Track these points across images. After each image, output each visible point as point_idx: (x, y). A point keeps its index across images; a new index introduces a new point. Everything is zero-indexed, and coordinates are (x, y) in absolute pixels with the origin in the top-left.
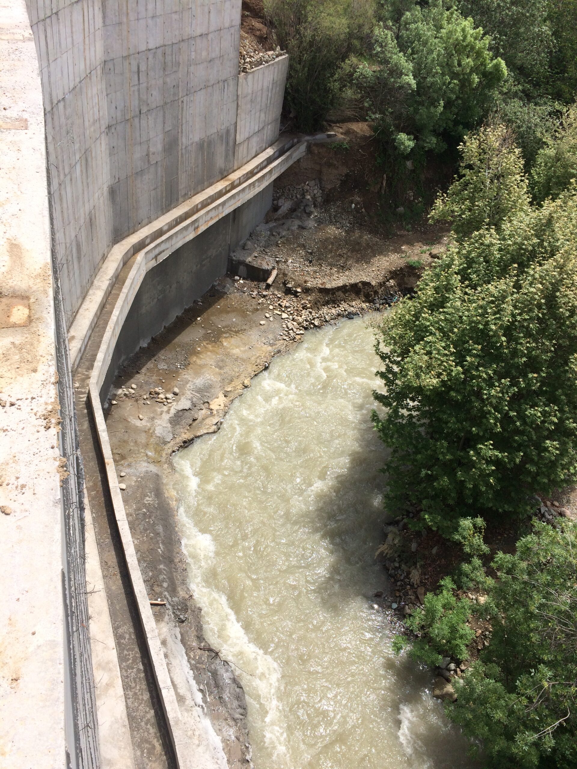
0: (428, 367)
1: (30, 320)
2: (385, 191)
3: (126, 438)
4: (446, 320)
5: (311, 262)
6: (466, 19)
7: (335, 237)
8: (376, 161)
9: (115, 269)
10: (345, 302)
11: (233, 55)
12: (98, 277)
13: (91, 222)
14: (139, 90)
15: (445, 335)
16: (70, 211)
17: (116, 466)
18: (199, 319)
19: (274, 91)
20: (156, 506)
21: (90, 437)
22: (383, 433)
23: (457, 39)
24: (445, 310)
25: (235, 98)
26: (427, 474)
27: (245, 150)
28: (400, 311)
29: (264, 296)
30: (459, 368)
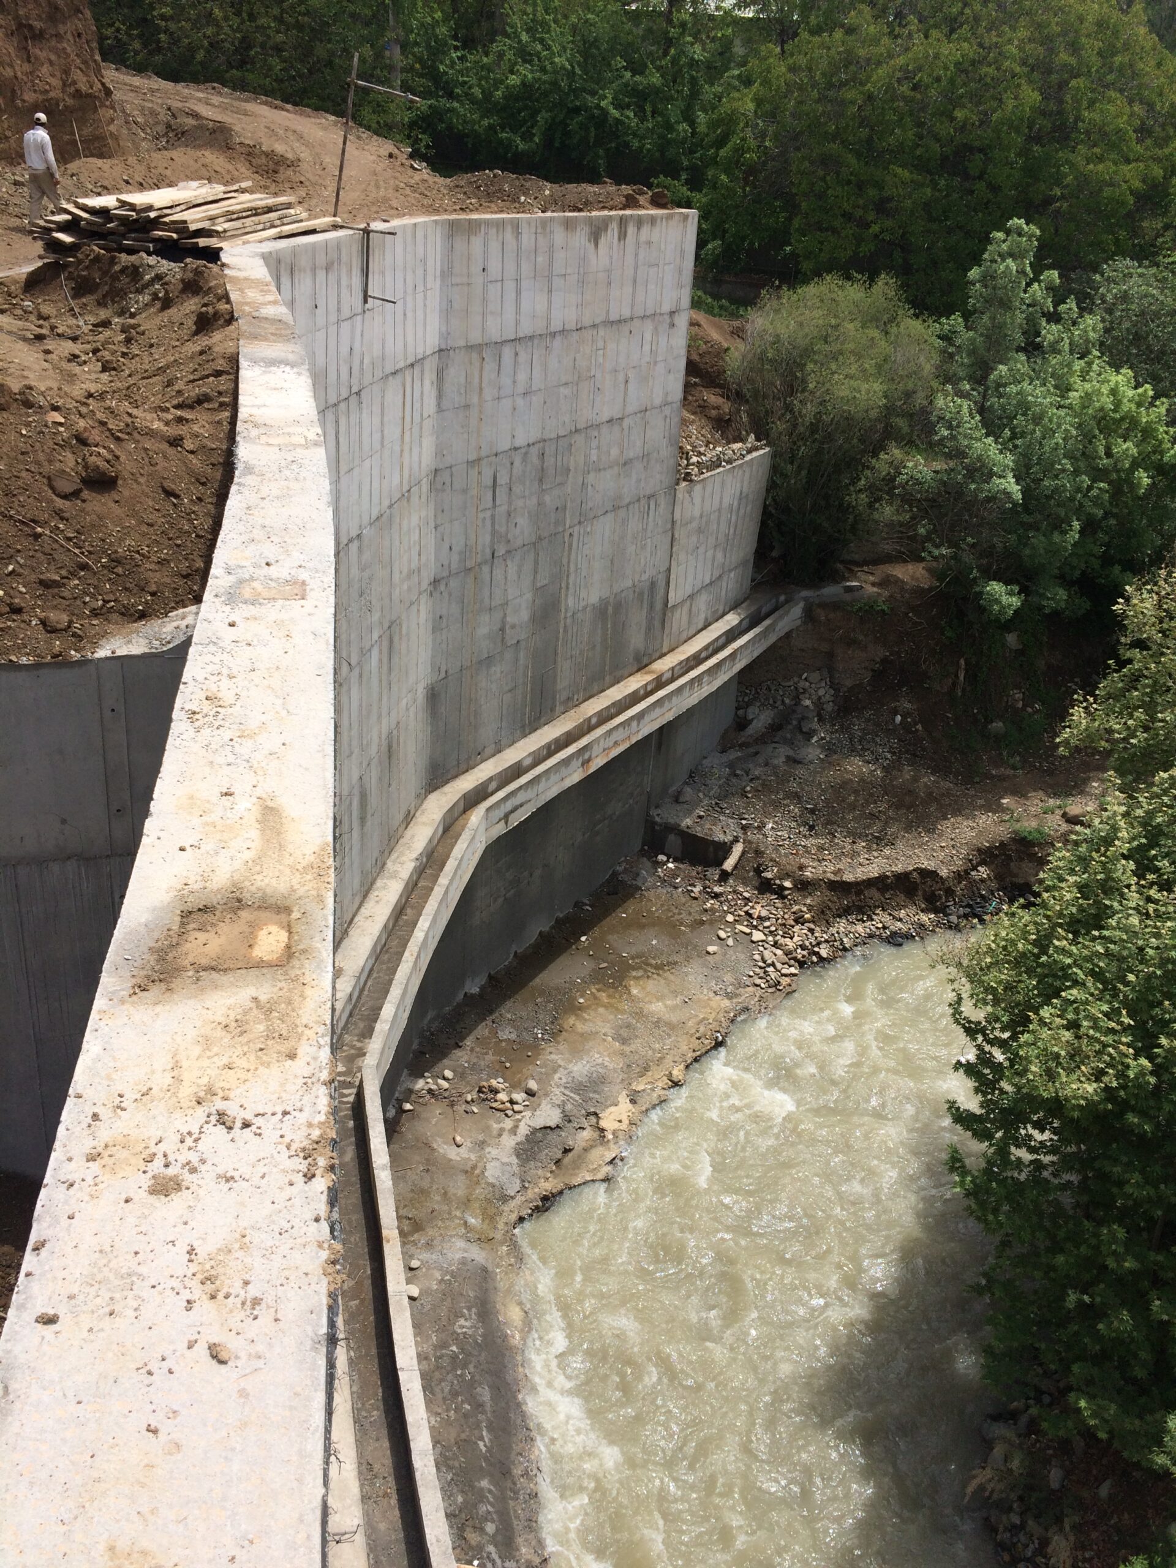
0: (1072, 1057)
1: (289, 953)
2: (964, 690)
3: (425, 1184)
4: (1108, 954)
5: (811, 828)
6: (1118, 372)
7: (862, 780)
8: (943, 634)
9: (426, 840)
10: (883, 910)
11: (666, 452)
12: (394, 856)
13: (390, 751)
14: (493, 517)
15: (1108, 987)
16: (354, 732)
17: (403, 1244)
18: (583, 939)
19: (742, 511)
20: (479, 1340)
21: (355, 1179)
22: (976, 1198)
23: (1102, 409)
24: (1106, 933)
25: (669, 526)
26: (1081, 1303)
27: (685, 618)
28: (1004, 934)
29: (716, 896)
30: (1144, 1062)
